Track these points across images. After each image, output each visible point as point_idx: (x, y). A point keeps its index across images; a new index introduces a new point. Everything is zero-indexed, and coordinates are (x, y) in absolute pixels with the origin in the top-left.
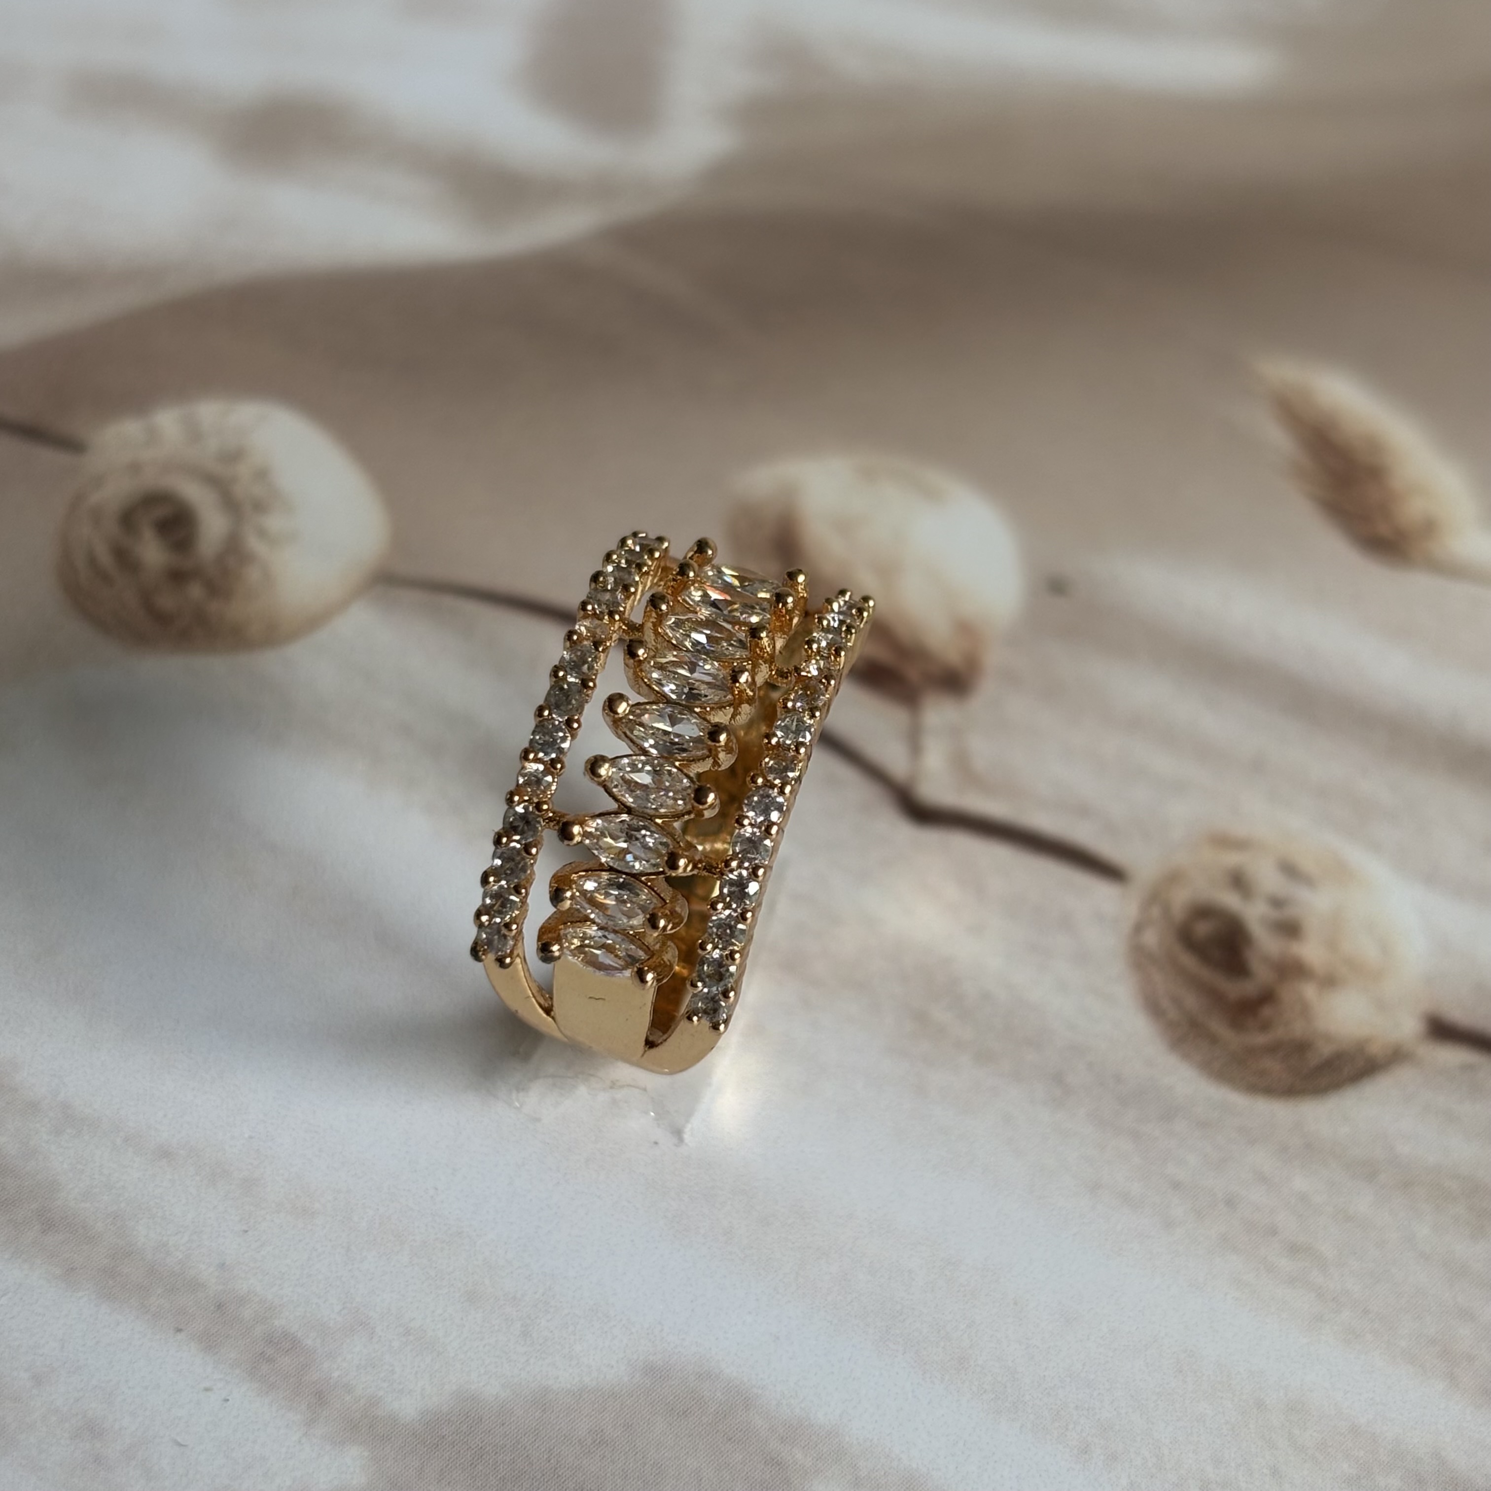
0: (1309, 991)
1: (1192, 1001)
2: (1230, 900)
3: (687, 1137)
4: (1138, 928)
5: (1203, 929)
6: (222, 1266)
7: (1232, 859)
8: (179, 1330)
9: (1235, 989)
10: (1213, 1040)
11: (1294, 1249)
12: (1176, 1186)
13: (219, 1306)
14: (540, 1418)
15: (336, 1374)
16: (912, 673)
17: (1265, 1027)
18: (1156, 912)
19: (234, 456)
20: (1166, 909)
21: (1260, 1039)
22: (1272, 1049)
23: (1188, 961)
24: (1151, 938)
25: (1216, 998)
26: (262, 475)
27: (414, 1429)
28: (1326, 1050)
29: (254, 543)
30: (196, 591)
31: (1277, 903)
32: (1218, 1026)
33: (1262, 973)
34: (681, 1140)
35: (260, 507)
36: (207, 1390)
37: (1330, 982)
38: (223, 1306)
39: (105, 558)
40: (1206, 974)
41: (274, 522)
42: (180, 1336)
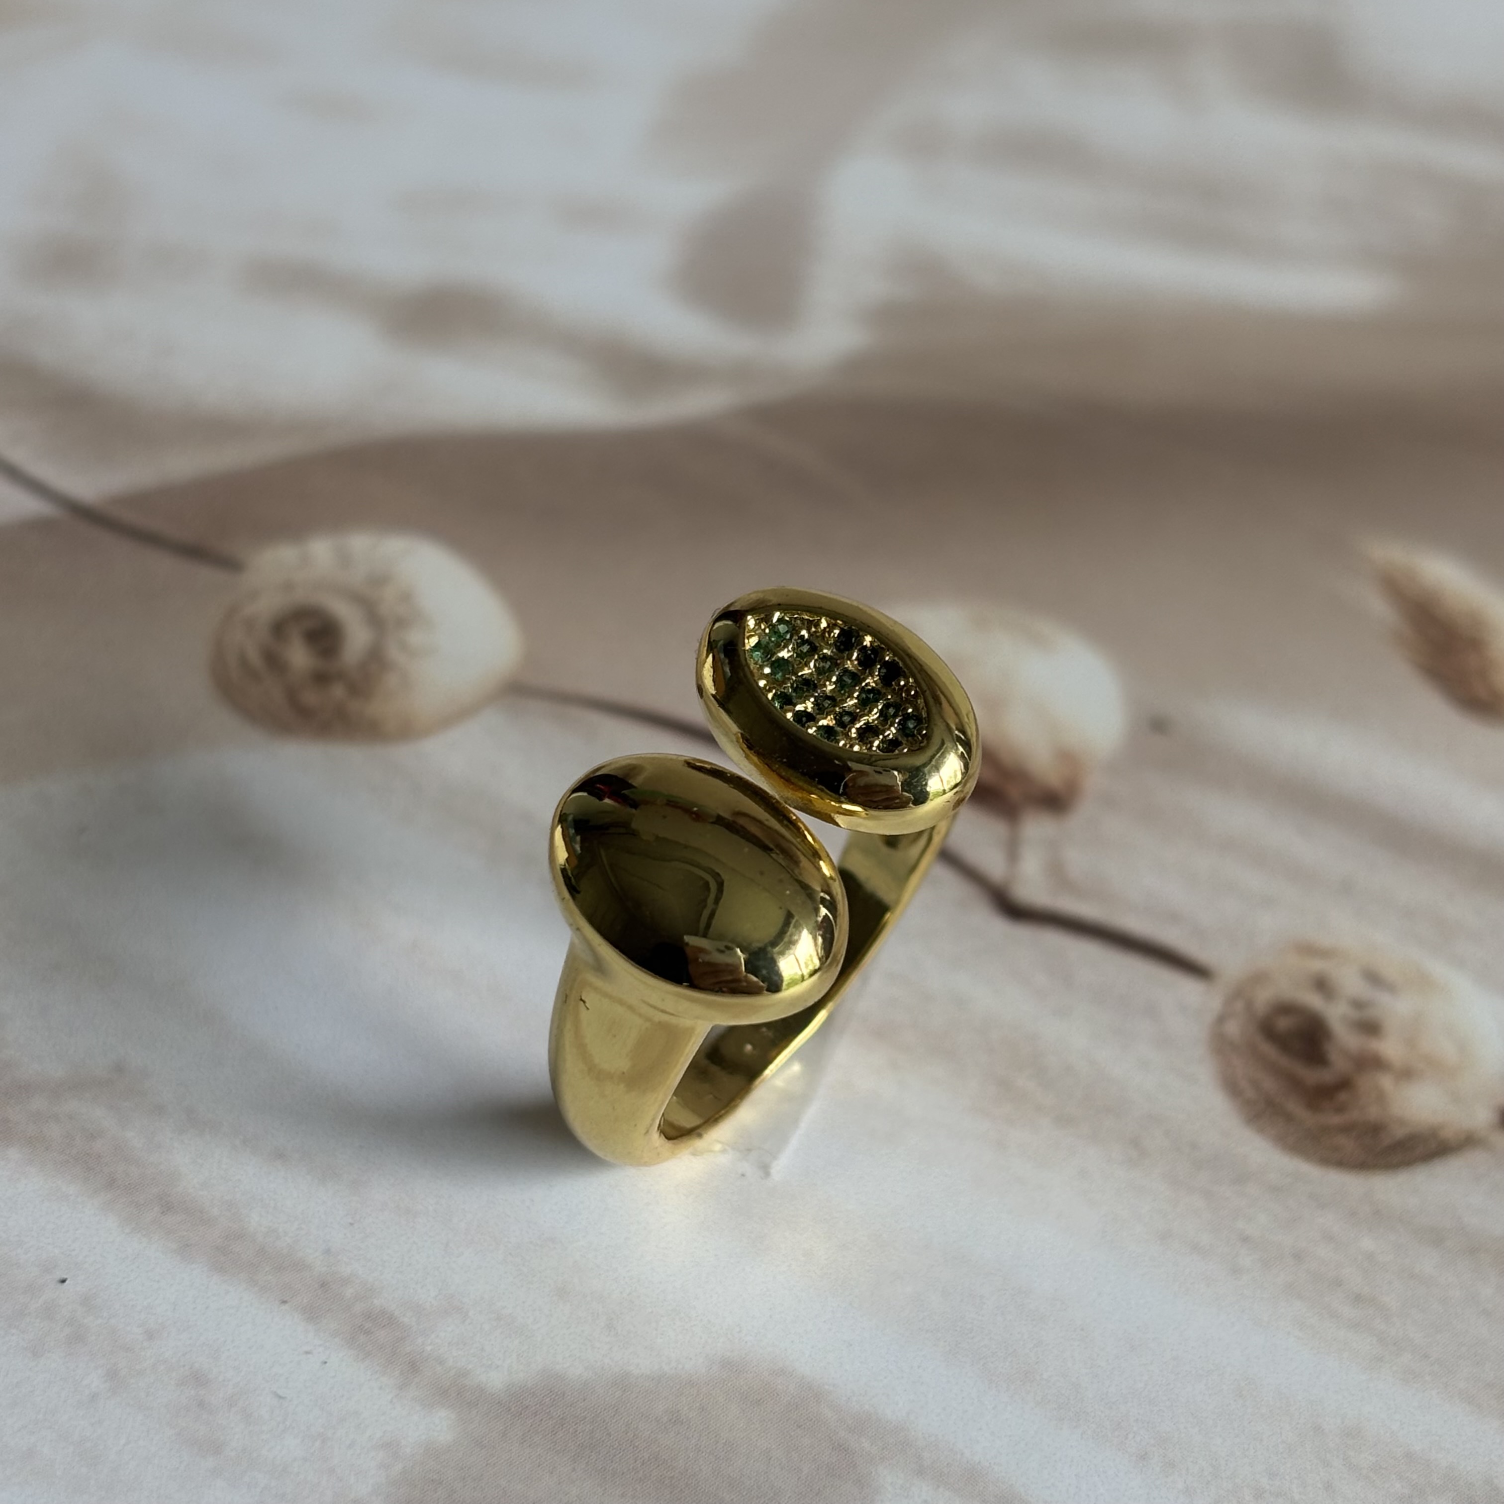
0: (1386, 1082)
1: (1270, 1084)
2: (1313, 1001)
3: (773, 1171)
4: (1221, 1019)
5: (1284, 1024)
6: (328, 1251)
7: (1316, 965)
8: (284, 1302)
9: (1312, 1076)
10: (1289, 1118)
11: (1358, 1299)
12: (1245, 1239)
13: (323, 1285)
14: (619, 1397)
15: (429, 1348)
16: (1014, 792)
17: (1340, 1109)
18: (1239, 1005)
19: (380, 580)
20: (1249, 1005)
21: (1335, 1120)
22: (1347, 1129)
23: (1269, 1050)
24: (1233, 1028)
25: (1295, 1084)
26: (406, 597)
27: (499, 1399)
28: (1399, 1133)
29: (393, 653)
30: (338, 692)
31: (1358, 1004)
32: (1294, 1106)
33: (1339, 1064)
34: (767, 1174)
35: (402, 623)
36: (307, 1353)
37: (1407, 1074)
38: (326, 1285)
39: (254, 658)
40: (1284, 1061)
41: (415, 637)
42: (285, 1307)
